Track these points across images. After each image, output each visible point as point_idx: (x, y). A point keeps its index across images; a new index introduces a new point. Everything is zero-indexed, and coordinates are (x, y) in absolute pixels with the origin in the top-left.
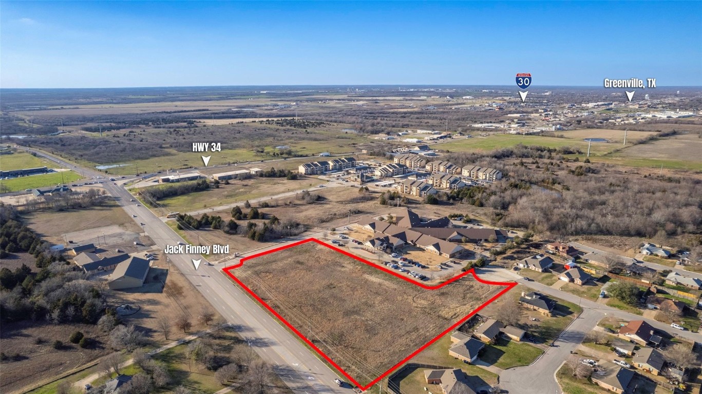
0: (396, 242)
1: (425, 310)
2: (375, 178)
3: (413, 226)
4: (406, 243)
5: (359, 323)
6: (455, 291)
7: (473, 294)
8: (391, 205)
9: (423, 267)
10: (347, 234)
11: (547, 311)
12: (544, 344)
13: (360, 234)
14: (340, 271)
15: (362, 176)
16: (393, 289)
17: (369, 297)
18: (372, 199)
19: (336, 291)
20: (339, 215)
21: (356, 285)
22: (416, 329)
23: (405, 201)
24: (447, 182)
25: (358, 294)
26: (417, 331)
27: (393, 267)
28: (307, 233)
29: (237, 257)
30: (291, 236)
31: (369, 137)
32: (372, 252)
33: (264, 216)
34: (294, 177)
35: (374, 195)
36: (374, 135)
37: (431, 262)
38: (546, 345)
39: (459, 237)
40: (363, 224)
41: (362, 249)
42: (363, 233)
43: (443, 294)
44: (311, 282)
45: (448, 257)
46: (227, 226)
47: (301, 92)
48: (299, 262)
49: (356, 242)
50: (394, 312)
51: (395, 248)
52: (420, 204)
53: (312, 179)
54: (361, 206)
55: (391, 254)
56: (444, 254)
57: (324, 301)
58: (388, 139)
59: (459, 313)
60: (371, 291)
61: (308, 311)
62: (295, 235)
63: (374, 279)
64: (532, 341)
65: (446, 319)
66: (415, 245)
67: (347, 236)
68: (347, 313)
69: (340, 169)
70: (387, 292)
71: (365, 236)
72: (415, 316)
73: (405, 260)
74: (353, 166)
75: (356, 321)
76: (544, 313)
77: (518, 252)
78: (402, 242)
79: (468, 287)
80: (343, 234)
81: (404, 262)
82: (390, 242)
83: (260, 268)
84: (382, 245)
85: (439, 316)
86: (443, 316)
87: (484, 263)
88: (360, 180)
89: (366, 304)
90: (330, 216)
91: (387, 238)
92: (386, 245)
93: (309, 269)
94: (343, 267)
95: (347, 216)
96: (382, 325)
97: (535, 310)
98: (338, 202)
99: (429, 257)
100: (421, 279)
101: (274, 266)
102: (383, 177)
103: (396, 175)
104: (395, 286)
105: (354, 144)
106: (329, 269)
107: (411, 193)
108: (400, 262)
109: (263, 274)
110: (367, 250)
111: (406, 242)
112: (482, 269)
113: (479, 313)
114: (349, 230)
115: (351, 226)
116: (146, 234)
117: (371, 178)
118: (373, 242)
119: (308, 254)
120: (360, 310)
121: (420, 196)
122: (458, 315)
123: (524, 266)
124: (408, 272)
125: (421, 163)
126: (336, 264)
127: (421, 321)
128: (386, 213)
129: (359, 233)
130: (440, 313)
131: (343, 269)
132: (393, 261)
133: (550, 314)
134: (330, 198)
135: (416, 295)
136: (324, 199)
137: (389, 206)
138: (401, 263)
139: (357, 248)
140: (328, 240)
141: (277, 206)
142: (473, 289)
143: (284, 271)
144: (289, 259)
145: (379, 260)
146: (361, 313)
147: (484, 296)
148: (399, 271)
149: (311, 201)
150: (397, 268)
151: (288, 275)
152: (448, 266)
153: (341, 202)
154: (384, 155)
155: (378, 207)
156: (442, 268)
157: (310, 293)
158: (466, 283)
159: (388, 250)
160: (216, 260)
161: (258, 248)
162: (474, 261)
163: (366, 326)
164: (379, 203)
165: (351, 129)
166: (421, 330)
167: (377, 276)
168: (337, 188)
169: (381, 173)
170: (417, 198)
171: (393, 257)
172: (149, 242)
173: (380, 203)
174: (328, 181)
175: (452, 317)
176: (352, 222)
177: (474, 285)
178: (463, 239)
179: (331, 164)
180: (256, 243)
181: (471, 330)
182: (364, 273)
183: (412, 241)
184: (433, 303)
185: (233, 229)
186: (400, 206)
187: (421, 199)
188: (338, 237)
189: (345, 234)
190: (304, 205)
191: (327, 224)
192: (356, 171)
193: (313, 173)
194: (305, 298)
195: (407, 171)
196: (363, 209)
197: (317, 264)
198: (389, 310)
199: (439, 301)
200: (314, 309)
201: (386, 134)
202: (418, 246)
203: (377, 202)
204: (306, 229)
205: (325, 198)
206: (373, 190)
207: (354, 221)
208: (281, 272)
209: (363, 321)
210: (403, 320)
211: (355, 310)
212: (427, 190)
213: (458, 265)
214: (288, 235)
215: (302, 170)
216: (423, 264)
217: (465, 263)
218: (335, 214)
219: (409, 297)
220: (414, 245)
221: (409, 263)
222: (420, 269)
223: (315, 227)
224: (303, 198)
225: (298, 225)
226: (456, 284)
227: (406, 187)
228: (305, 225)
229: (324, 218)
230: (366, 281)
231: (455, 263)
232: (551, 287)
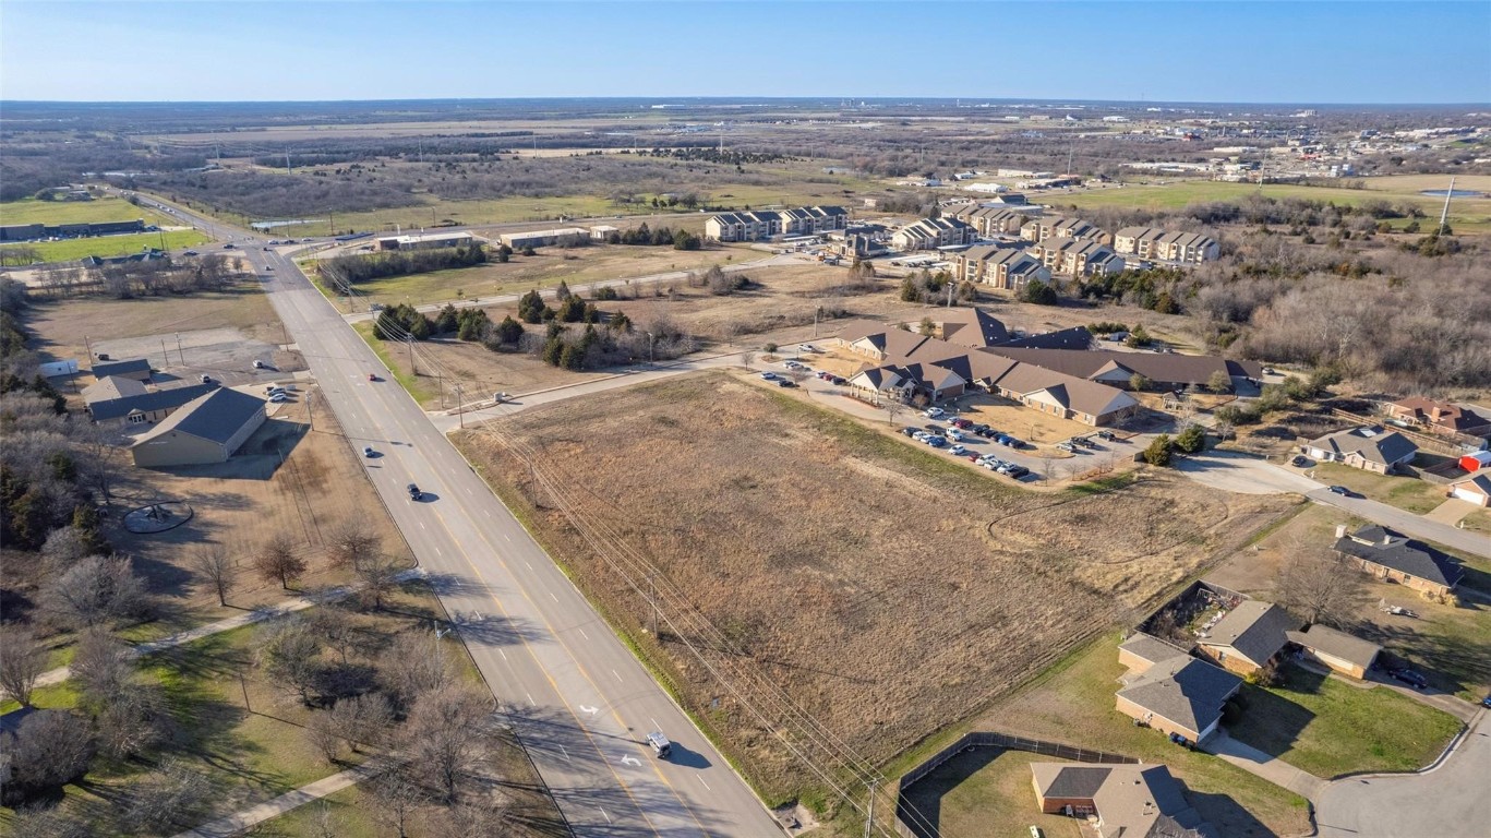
0: (941, 379)
1: (1029, 562)
2: (891, 249)
3: (989, 343)
4: (970, 385)
5: (813, 590)
6: (1121, 512)
7: (1175, 524)
8: (930, 302)
9: (1020, 445)
10: (808, 361)
11: (1440, 589)
12: (1457, 698)
13: (843, 362)
14: (775, 445)
15: (860, 242)
16: (929, 499)
17: (855, 516)
18: (881, 289)
19: (756, 497)
20: (791, 319)
21: (819, 483)
22: (1000, 619)
23: (969, 294)
24: (1078, 257)
25: (821, 506)
26: (1004, 626)
27: (931, 440)
28: (701, 355)
29: (500, 401)
30: (658, 360)
31: (883, 181)
32: (871, 404)
33: (596, 317)
34: (692, 244)
35: (887, 282)
36: (894, 179)
37: (1041, 434)
38: (1465, 702)
39: (1122, 376)
40: (852, 337)
41: (847, 395)
42: (852, 361)
43: (1081, 520)
44: (688, 472)
45: (1094, 424)
46: (497, 332)
47: (738, 106)
48: (664, 421)
49: (829, 378)
50: (928, 564)
51: (939, 397)
52: (1007, 302)
53: (737, 251)
54: (853, 303)
55: (925, 410)
56: (1080, 417)
57: (716, 524)
58: (929, 185)
59: (1136, 579)
60: (860, 501)
61: (665, 546)
62: (669, 358)
63: (871, 469)
64: (1409, 683)
65: (1096, 592)
66: (995, 390)
67: (806, 365)
68: (782, 560)
69: (808, 231)
70: (909, 507)
71: (857, 366)
72: (998, 580)
73: (966, 425)
74: (839, 226)
75: (807, 583)
76: (1430, 595)
77: (1299, 420)
78: (959, 381)
79: (1160, 504)
80: (797, 359)
81: (962, 431)
82: (925, 379)
83: (557, 430)
84: (900, 384)
85: (1073, 584)
86: (1088, 582)
87: (1201, 443)
88: (854, 251)
89: (843, 535)
90: (767, 321)
91: (916, 370)
92: (914, 386)
93: (690, 438)
94: (787, 435)
95: (813, 322)
96: (889, 599)
97: (1391, 581)
98: (792, 293)
99: (1036, 422)
100: (1015, 477)
101: (595, 427)
102: (909, 249)
103: (944, 245)
104: (936, 492)
105: (846, 192)
106: (745, 441)
107: (984, 281)
108: (951, 430)
109: (558, 445)
110: (859, 399)
111: (970, 381)
112: (1195, 458)
113: (1206, 580)
114: (815, 351)
115: (820, 344)
116: (296, 347)
117: (881, 247)
118: (875, 376)
119: (694, 402)
120: (822, 553)
121: (1008, 286)
122: (1137, 584)
123: (1327, 455)
124: (975, 456)
125: (1008, 224)
126: (767, 427)
127: (1016, 595)
128: (915, 317)
129: (841, 358)
130: (1077, 573)
131: (785, 442)
132: (930, 427)
133: (1452, 599)
134: (774, 285)
135: (999, 518)
136: (758, 286)
137: (926, 305)
138: (955, 432)
139: (830, 393)
140: (754, 372)
141: (638, 297)
142: (1176, 510)
143: (619, 440)
144: (641, 413)
145: (891, 424)
146: (826, 559)
147: (1212, 532)
148: (948, 454)
149: (725, 290)
150: (941, 444)
151: (626, 451)
152: (1093, 446)
153: (802, 294)
154: (918, 209)
155: (895, 306)
156: (1075, 451)
157: (679, 498)
158: (1153, 493)
159: (919, 399)
160: (445, 408)
161: (562, 384)
162: (1172, 437)
163: (837, 600)
164: (899, 298)
165: (843, 167)
166: (1016, 624)
167: (882, 461)
168: (793, 266)
169: (909, 239)
170: (1002, 291)
171: (932, 417)
172: (293, 363)
173: (903, 298)
174: (774, 253)
175: (1116, 586)
176: (824, 335)
177: (1177, 498)
178: (1134, 380)
179: (786, 219)
180: (560, 374)
181: (1183, 631)
182: (844, 453)
183: (987, 380)
184: (1053, 544)
185: (511, 339)
186: (954, 304)
187: (1009, 294)
188: (781, 367)
189: (803, 360)
190: (707, 297)
191: (759, 338)
192: (847, 235)
193: (739, 238)
194: (664, 511)
195: (972, 238)
196: (859, 310)
197: (714, 428)
198: (915, 555)
199: (1071, 537)
200: (683, 542)
201: (924, 176)
202: (1003, 393)
203: (895, 297)
204: (698, 348)
205: (763, 286)
206: (885, 272)
207: (829, 335)
208: (609, 441)
209: (829, 584)
210: (957, 588)
211: (807, 550)
212: (1027, 272)
213: (1124, 445)
214: (648, 358)
215: (713, 229)
216: (1019, 437)
217: (1144, 441)
218: (782, 317)
219: (978, 523)
220: (992, 393)
221: (979, 432)
222: (1010, 450)
223: (725, 342)
224: (705, 283)
225: (678, 337)
226: (1122, 495)
227: (972, 263)
228: (696, 338)
229: (753, 324)
230: (850, 475)
231: (1112, 438)
232: (1424, 516)
